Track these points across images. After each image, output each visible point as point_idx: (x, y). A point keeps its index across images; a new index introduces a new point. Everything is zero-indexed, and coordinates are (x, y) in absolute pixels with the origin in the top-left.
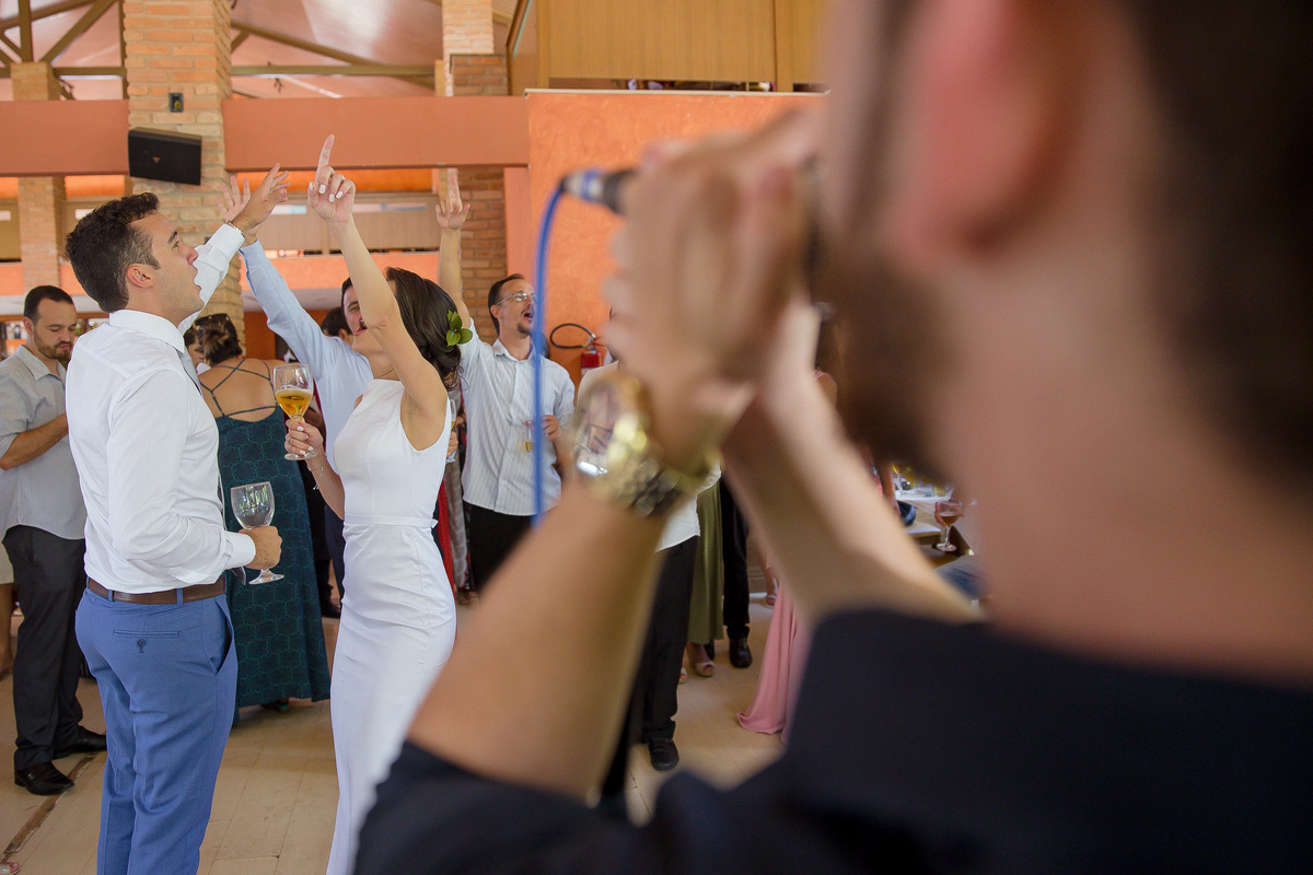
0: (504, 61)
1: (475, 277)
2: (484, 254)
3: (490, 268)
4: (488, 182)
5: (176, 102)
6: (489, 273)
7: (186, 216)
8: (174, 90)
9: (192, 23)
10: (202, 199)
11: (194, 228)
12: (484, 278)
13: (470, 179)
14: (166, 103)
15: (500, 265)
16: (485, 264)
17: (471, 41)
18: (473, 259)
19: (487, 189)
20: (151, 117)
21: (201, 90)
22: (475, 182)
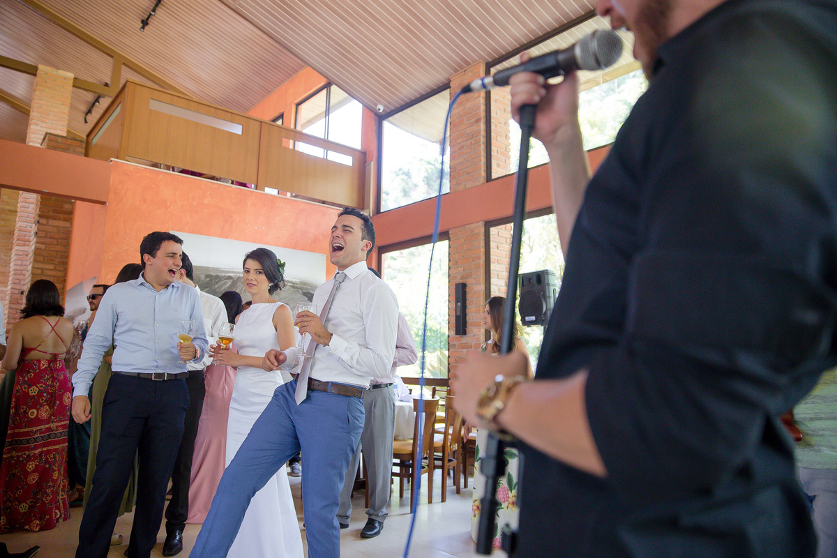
0: (84, 145)
2: (51, 260)
3: (54, 269)
4: (61, 216)
6: (52, 273)
13: (49, 212)
15: (62, 269)
16: (52, 267)
18: (43, 262)
19: (59, 219)
22: (51, 214)
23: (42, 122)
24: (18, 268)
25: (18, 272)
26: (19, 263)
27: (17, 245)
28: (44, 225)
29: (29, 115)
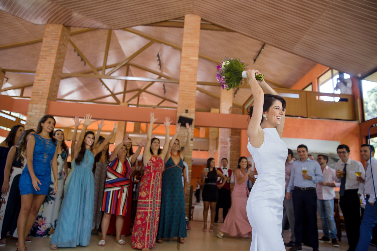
0: (242, 109)
1: (233, 154)
4: (237, 134)
5: (187, 111)
6: (236, 154)
8: (187, 109)
14: (185, 111)
17: (227, 104)
18: (233, 150)
20: (182, 114)
22: (234, 134)
23: (225, 101)
24: (221, 152)
26: (221, 150)
27: (220, 144)
28: (232, 138)
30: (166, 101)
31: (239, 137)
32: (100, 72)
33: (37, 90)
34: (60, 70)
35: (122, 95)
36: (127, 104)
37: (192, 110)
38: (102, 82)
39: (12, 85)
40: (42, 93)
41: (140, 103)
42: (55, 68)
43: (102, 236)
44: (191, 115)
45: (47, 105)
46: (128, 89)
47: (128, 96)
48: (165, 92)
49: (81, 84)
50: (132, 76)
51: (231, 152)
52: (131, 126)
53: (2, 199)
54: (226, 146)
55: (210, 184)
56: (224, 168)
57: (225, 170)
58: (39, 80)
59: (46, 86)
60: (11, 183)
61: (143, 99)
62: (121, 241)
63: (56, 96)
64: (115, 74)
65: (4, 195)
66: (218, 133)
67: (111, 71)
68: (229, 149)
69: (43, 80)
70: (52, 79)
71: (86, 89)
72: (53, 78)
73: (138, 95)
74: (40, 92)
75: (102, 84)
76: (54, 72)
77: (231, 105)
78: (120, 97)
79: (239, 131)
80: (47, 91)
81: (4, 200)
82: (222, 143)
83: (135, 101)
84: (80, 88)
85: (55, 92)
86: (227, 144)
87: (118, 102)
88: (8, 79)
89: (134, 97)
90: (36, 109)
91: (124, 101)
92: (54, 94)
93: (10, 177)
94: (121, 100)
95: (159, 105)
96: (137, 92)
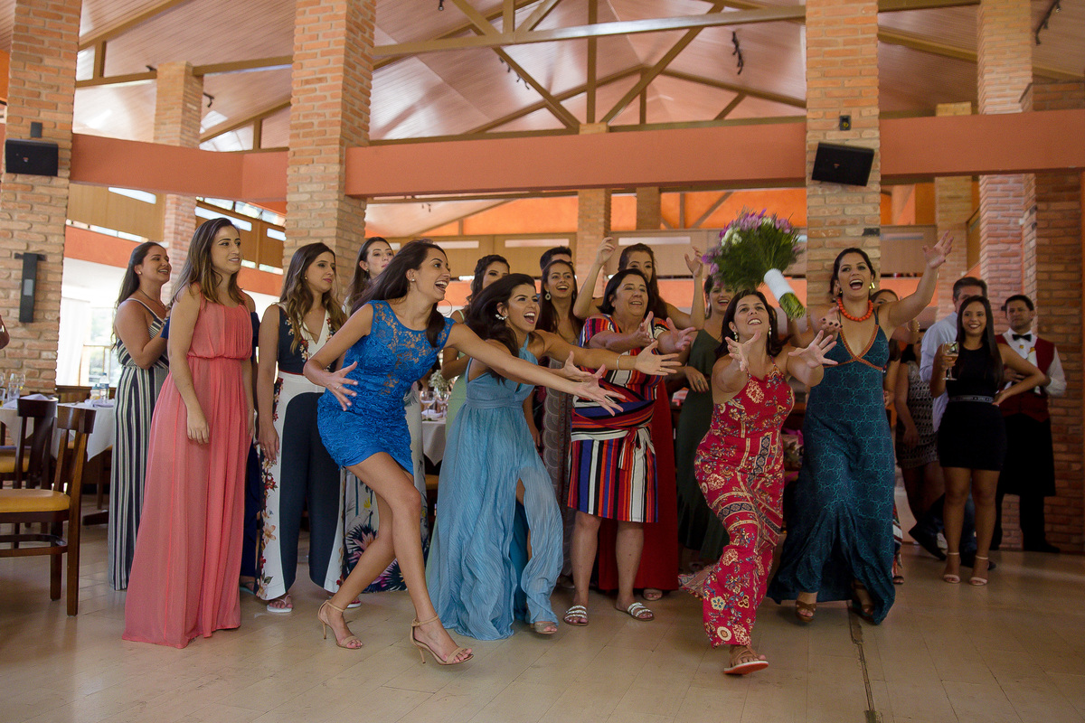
1: (1050, 279)
2: (1060, 259)
3: (1065, 271)
4: (1065, 194)
5: (845, 122)
6: (1064, 276)
7: (849, 211)
8: (844, 113)
9: (860, 61)
10: (863, 199)
11: (855, 220)
12: (1058, 280)
13: (1047, 192)
14: (836, 124)
16: (1061, 268)
17: (1010, 78)
18: (1049, 263)
19: (1063, 200)
20: (825, 134)
21: (865, 112)
22: (1051, 194)
23: (998, 66)
24: (994, 274)
25: (995, 280)
26: (994, 267)
27: (989, 244)
28: (1043, 211)
29: (975, 63)
30: (748, 100)
31: (1074, 205)
32: (499, 25)
33: (306, 116)
34: (367, 35)
35: (583, 96)
36: (603, 127)
37: (867, 113)
38: (506, 58)
39: (225, 116)
40: (321, 124)
41: (650, 119)
42: (349, 29)
43: (575, 591)
44: (865, 137)
45: (341, 162)
46: (601, 73)
47: (606, 98)
48: (741, 64)
49: (439, 80)
50: (612, 19)
51: (1038, 272)
52: (625, 208)
53: (265, 474)
54: (1014, 247)
55: (969, 398)
56: (1015, 338)
57: (1022, 341)
58: (307, 82)
59: (329, 100)
60: (279, 425)
61: (659, 102)
62: (635, 606)
63: (367, 129)
64: (548, 24)
65: (268, 463)
66: (975, 199)
67: (537, 11)
68: (1033, 260)
69: (320, 80)
70: (346, 72)
71: (455, 95)
72: (349, 66)
73: (641, 92)
74: (316, 121)
75: (505, 65)
76: (351, 47)
77: (1027, 78)
78: (576, 105)
79: (1071, 180)
80: (334, 115)
81: (269, 478)
82: (995, 237)
83: (629, 115)
84: (433, 94)
85: (360, 116)
86: (1018, 238)
87: (571, 125)
88: (211, 98)
89: (625, 101)
90: (311, 180)
91: (591, 119)
92: (357, 121)
93: (275, 406)
94: (581, 115)
95: (721, 116)
96: (636, 79)
